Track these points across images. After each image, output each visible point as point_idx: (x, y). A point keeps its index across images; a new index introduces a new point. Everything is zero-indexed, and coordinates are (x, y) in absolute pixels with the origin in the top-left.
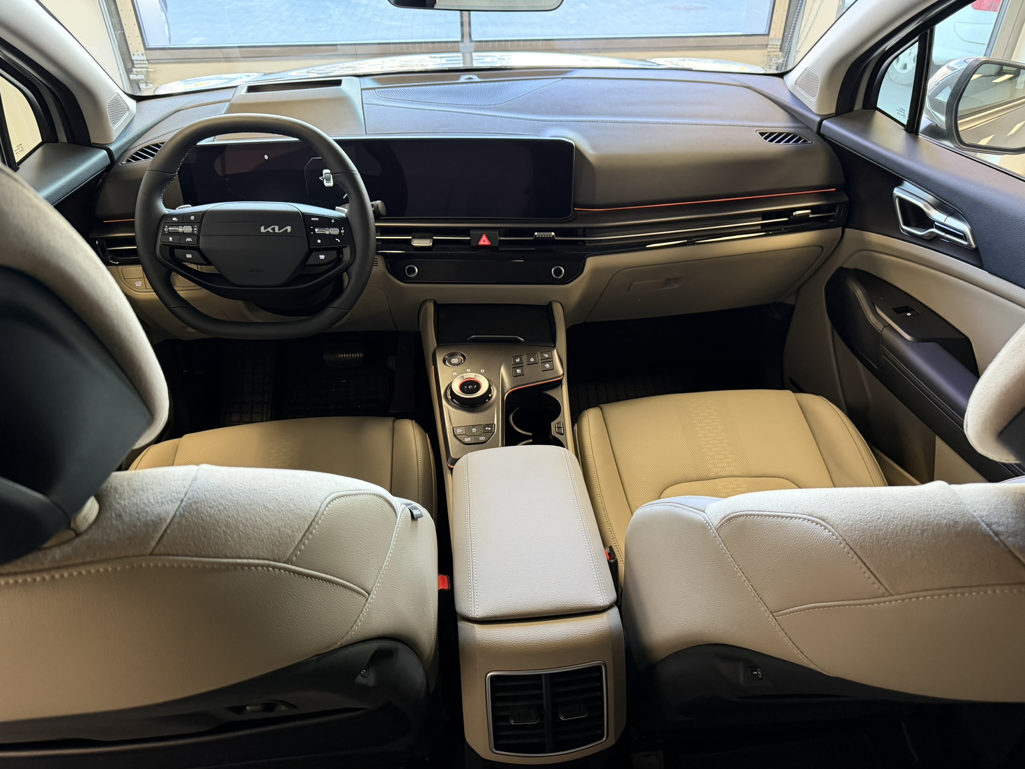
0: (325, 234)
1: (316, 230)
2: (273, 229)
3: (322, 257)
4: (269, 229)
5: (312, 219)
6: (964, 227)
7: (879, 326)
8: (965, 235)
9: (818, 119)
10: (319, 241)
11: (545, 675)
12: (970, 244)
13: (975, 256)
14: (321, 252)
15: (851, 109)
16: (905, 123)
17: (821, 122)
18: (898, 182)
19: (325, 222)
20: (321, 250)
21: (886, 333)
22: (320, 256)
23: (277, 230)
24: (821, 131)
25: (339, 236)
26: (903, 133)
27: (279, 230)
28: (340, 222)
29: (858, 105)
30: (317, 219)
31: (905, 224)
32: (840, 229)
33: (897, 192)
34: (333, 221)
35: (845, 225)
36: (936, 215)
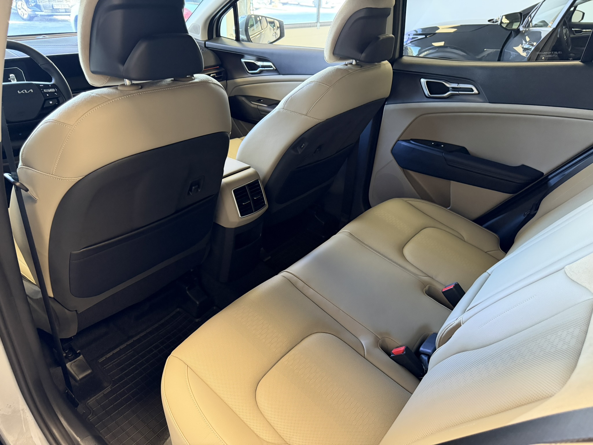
0: (48, 92)
1: (45, 90)
2: (24, 91)
3: (51, 102)
4: (22, 92)
5: (40, 86)
6: (270, 64)
7: (256, 106)
8: (271, 66)
9: (203, 42)
10: (48, 95)
11: (246, 185)
12: (274, 69)
13: (277, 71)
14: (51, 100)
15: (212, 38)
16: (235, 39)
17: (205, 43)
18: (242, 56)
19: (47, 87)
20: (51, 99)
21: (259, 107)
22: (50, 102)
23: (26, 92)
24: (206, 46)
25: (55, 92)
26: (236, 42)
27: (27, 91)
28: (53, 86)
29: (214, 36)
30: (43, 85)
31: (249, 70)
32: (225, 81)
33: (243, 60)
34: (50, 86)
35: (227, 80)
36: (259, 63)
